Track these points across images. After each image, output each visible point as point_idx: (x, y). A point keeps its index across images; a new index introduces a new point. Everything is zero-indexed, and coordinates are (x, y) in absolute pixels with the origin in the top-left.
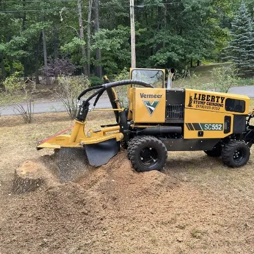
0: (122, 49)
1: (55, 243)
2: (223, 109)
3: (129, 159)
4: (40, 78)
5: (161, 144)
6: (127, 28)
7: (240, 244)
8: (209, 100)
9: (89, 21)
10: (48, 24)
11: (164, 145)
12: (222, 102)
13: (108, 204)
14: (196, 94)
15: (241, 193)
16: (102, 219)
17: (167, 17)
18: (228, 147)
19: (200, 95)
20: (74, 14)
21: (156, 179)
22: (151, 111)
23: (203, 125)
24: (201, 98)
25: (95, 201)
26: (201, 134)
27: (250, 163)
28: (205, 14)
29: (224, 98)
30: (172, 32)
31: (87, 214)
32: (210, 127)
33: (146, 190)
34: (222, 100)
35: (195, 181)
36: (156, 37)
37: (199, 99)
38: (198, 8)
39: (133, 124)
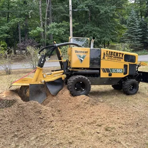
0: (65, 34)
1: (22, 135)
2: (123, 60)
3: (68, 89)
4: (17, 51)
5: (87, 80)
6: (68, 22)
7: (134, 133)
8: (115, 55)
9: (46, 18)
10: (22, 19)
11: (89, 80)
12: (122, 56)
13: (55, 113)
14: (107, 52)
15: (134, 108)
16: (51, 122)
17: (90, 17)
18: (126, 83)
19: (109, 52)
20: (37, 14)
21: (84, 99)
22: (82, 61)
23: (111, 69)
24: (110, 54)
25: (48, 112)
26: (110, 75)
27: (139, 93)
28: (112, 15)
29: (123, 54)
30: (94, 25)
31: (42, 119)
32: (116, 71)
33: (78, 106)
34: (122, 55)
35: (107, 102)
36: (84, 28)
37: (109, 54)
38: (108, 12)
39: (71, 68)
